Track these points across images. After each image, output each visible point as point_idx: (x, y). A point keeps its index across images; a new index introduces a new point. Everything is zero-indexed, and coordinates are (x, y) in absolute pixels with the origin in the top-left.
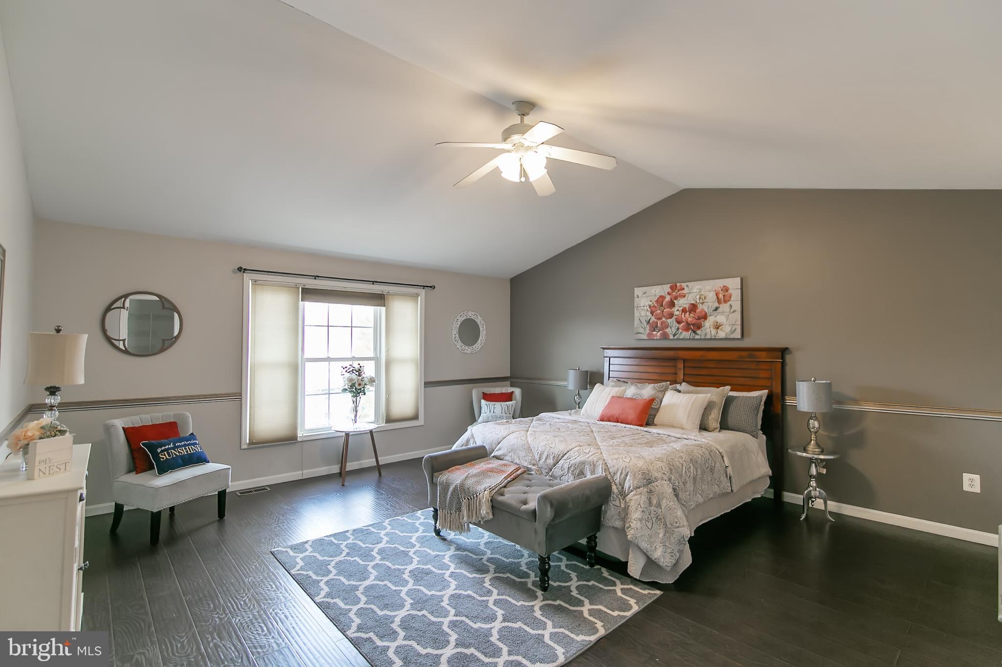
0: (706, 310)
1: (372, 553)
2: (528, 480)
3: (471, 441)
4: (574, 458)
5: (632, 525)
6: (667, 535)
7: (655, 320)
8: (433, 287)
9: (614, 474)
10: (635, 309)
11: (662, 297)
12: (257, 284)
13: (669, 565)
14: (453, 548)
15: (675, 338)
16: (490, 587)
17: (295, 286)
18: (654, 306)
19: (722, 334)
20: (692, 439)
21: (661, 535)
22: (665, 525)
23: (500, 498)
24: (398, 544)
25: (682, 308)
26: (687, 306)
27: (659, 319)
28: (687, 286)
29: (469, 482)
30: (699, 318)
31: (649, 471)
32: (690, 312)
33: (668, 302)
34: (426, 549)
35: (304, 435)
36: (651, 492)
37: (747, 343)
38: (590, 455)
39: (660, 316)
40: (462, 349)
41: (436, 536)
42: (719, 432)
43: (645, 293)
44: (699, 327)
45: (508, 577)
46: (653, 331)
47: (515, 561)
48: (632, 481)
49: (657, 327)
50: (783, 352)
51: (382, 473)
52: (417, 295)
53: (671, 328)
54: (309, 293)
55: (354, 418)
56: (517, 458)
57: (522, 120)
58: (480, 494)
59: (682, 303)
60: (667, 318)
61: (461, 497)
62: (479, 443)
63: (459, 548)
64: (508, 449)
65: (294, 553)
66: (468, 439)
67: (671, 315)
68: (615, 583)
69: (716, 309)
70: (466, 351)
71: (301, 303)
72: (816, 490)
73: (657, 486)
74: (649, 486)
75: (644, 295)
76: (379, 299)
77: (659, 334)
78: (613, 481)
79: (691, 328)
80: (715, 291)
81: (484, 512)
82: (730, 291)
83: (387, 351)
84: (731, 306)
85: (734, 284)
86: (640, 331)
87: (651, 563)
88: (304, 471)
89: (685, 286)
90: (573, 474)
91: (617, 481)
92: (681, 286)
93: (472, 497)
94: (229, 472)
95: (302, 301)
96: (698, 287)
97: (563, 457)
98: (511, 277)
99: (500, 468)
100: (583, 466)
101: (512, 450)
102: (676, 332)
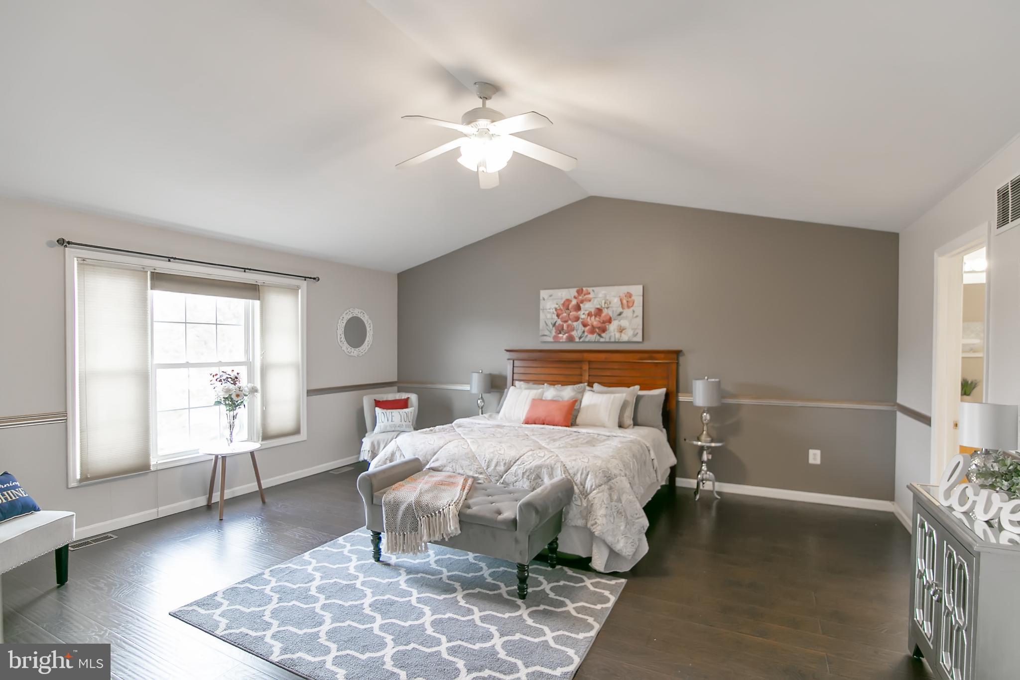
0: (611, 314)
1: (310, 593)
2: (483, 489)
3: (398, 454)
4: (529, 462)
5: (598, 521)
6: (628, 526)
7: (561, 323)
8: (316, 279)
9: (575, 474)
10: (541, 311)
11: (569, 301)
12: (87, 264)
13: (630, 554)
14: (402, 571)
15: (581, 340)
16: (467, 606)
17: (142, 269)
18: (560, 309)
19: (625, 338)
20: (621, 437)
21: (622, 528)
22: (626, 517)
23: (469, 511)
24: (336, 578)
25: (587, 312)
26: (593, 311)
27: (566, 322)
28: (593, 291)
29: (426, 499)
30: (604, 322)
31: (608, 469)
32: (595, 316)
33: (574, 306)
34: (374, 578)
35: (159, 462)
36: (611, 488)
37: (647, 346)
38: (546, 458)
39: (566, 319)
40: (348, 352)
41: (377, 563)
42: (633, 428)
43: (551, 296)
44: (604, 330)
45: (479, 592)
46: (559, 334)
47: (476, 574)
48: (593, 480)
49: (563, 329)
50: (678, 353)
51: (266, 500)
52: (298, 288)
53: (577, 331)
54: (160, 279)
55: (229, 438)
56: (460, 468)
57: (484, 104)
58: (443, 510)
59: (587, 307)
60: (573, 322)
61: (418, 515)
62: (409, 456)
63: (409, 571)
64: (448, 460)
65: (206, 610)
66: (393, 452)
67: (577, 319)
68: (583, 580)
69: (620, 314)
70: (352, 354)
71: (150, 292)
72: (706, 473)
73: (617, 482)
74: (609, 483)
75: (550, 298)
76: (252, 290)
77: (565, 336)
78: (574, 481)
79: (596, 332)
80: (620, 297)
81: (452, 528)
82: (633, 298)
83: (263, 355)
84: (634, 311)
85: (636, 291)
86: (545, 334)
87: (614, 554)
88: (160, 509)
89: (591, 291)
90: (529, 479)
91: (578, 482)
92: (587, 290)
93: (433, 514)
94: (72, 522)
95: (151, 289)
96: (603, 292)
97: (515, 463)
98: (399, 272)
99: (448, 480)
100: (539, 470)
101: (453, 460)
102: (582, 335)
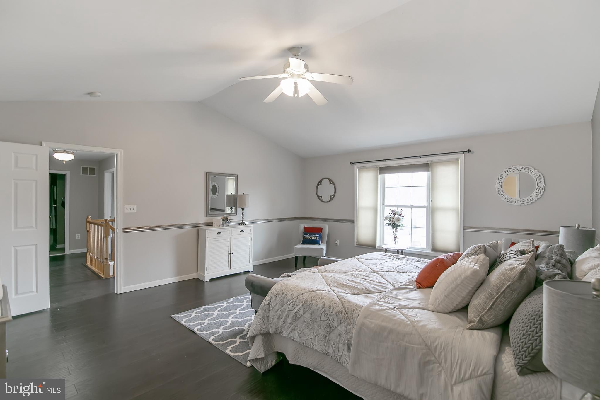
8: (470, 151)
12: (361, 169)
17: (376, 167)
52: (458, 160)
54: (383, 170)
70: (514, 203)
71: (379, 175)
76: (425, 167)
83: (432, 202)
98: (590, 118)
